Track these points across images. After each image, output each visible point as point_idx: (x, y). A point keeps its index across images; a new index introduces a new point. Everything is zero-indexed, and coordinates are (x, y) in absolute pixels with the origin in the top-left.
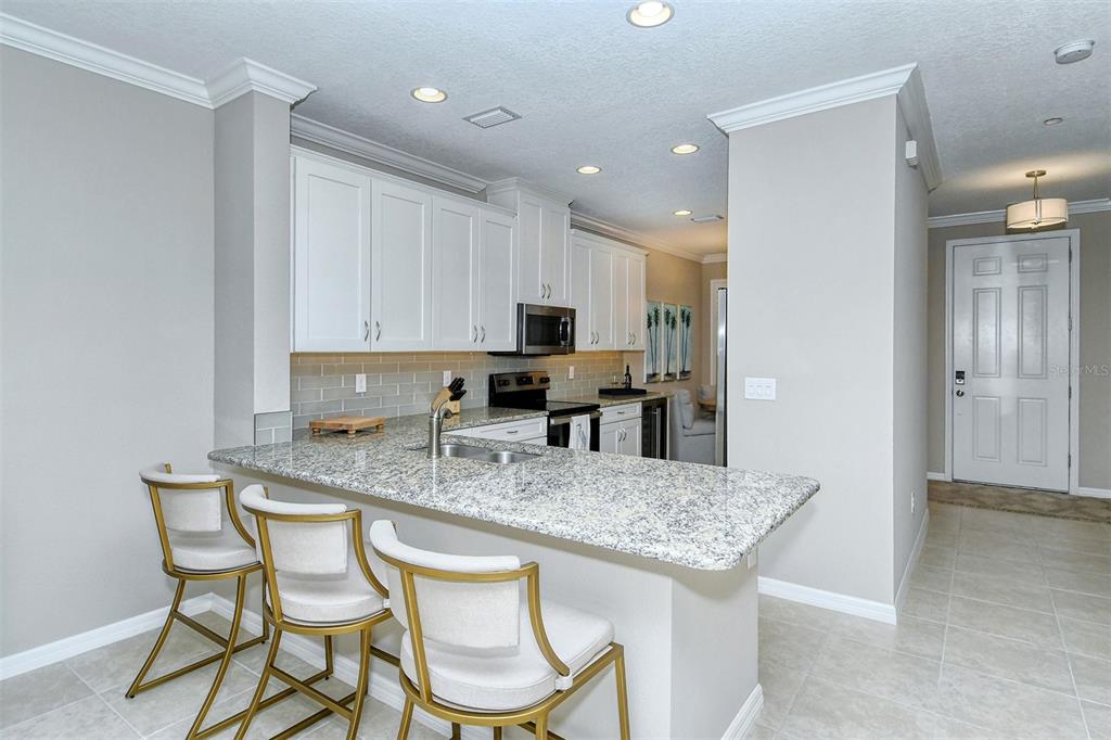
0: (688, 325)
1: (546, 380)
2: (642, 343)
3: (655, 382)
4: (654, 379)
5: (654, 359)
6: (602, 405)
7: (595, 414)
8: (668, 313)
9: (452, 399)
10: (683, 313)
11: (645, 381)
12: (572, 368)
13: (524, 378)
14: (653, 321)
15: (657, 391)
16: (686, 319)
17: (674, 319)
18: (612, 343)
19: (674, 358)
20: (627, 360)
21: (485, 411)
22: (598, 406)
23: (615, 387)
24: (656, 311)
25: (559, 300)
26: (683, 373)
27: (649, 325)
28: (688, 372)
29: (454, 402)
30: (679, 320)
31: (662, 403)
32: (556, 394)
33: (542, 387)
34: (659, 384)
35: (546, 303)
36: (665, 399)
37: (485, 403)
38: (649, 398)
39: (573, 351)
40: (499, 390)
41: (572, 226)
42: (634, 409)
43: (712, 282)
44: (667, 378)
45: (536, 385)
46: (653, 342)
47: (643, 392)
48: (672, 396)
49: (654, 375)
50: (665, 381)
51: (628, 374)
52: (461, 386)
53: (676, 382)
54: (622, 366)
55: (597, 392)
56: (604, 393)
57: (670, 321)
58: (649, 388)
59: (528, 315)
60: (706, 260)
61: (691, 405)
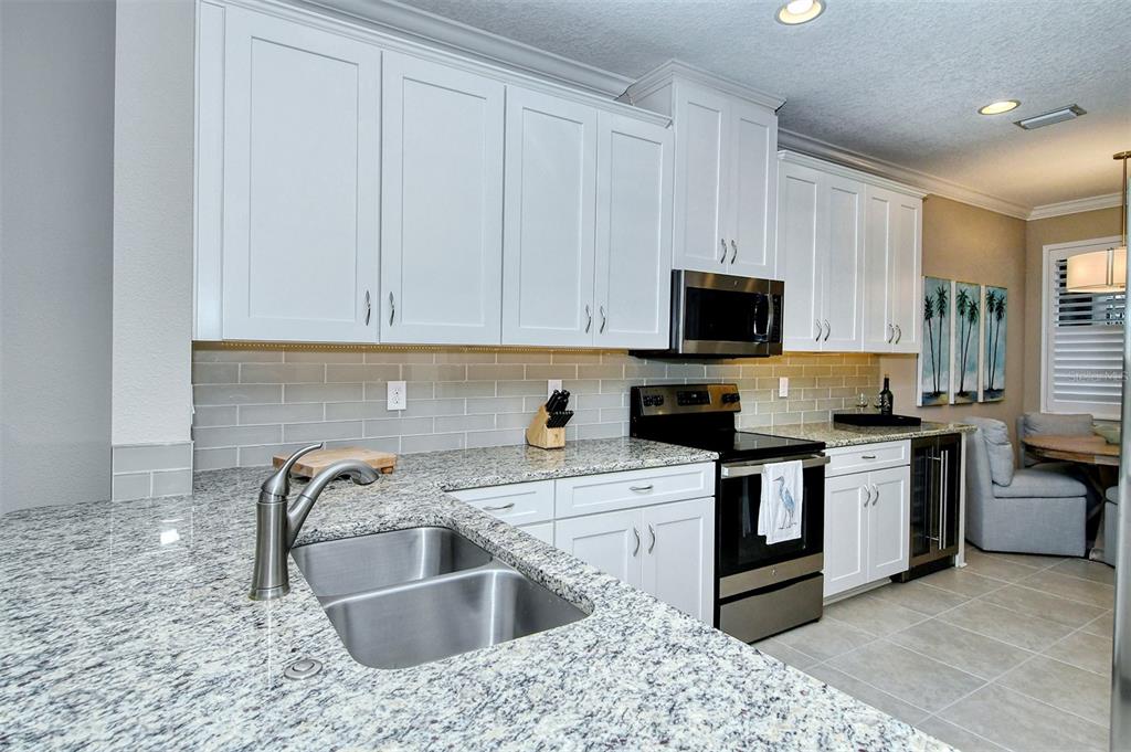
0: (999, 317)
1: (733, 398)
2: (913, 342)
3: (940, 406)
4: (935, 402)
5: (936, 366)
6: (828, 443)
7: (815, 461)
8: (962, 298)
9: (551, 424)
10: (991, 298)
11: (920, 403)
12: (784, 382)
13: (691, 394)
14: (935, 308)
15: (941, 423)
16: (997, 307)
17: (974, 308)
18: (854, 339)
19: (974, 367)
20: (885, 367)
21: (625, 443)
22: (822, 446)
23: (862, 411)
24: (942, 294)
25: (752, 266)
26: (990, 392)
27: (928, 315)
28: (999, 391)
29: (556, 430)
30: (983, 308)
31: (951, 443)
32: (752, 420)
33: (726, 408)
34: (946, 408)
35: (728, 270)
36: (957, 437)
37: (624, 430)
38: (924, 432)
39: (779, 351)
40: (648, 411)
41: (781, 146)
42: (896, 452)
43: (1046, 249)
44: (960, 400)
45: (714, 406)
46: (934, 344)
47: (914, 422)
48: (971, 432)
49: (937, 394)
50: (956, 405)
51: (886, 391)
52: (565, 405)
53: (975, 406)
54: (878, 377)
55: (830, 419)
56: (842, 420)
57: (968, 309)
58: (924, 416)
59: (689, 290)
60: (1035, 215)
61: (1009, 447)
